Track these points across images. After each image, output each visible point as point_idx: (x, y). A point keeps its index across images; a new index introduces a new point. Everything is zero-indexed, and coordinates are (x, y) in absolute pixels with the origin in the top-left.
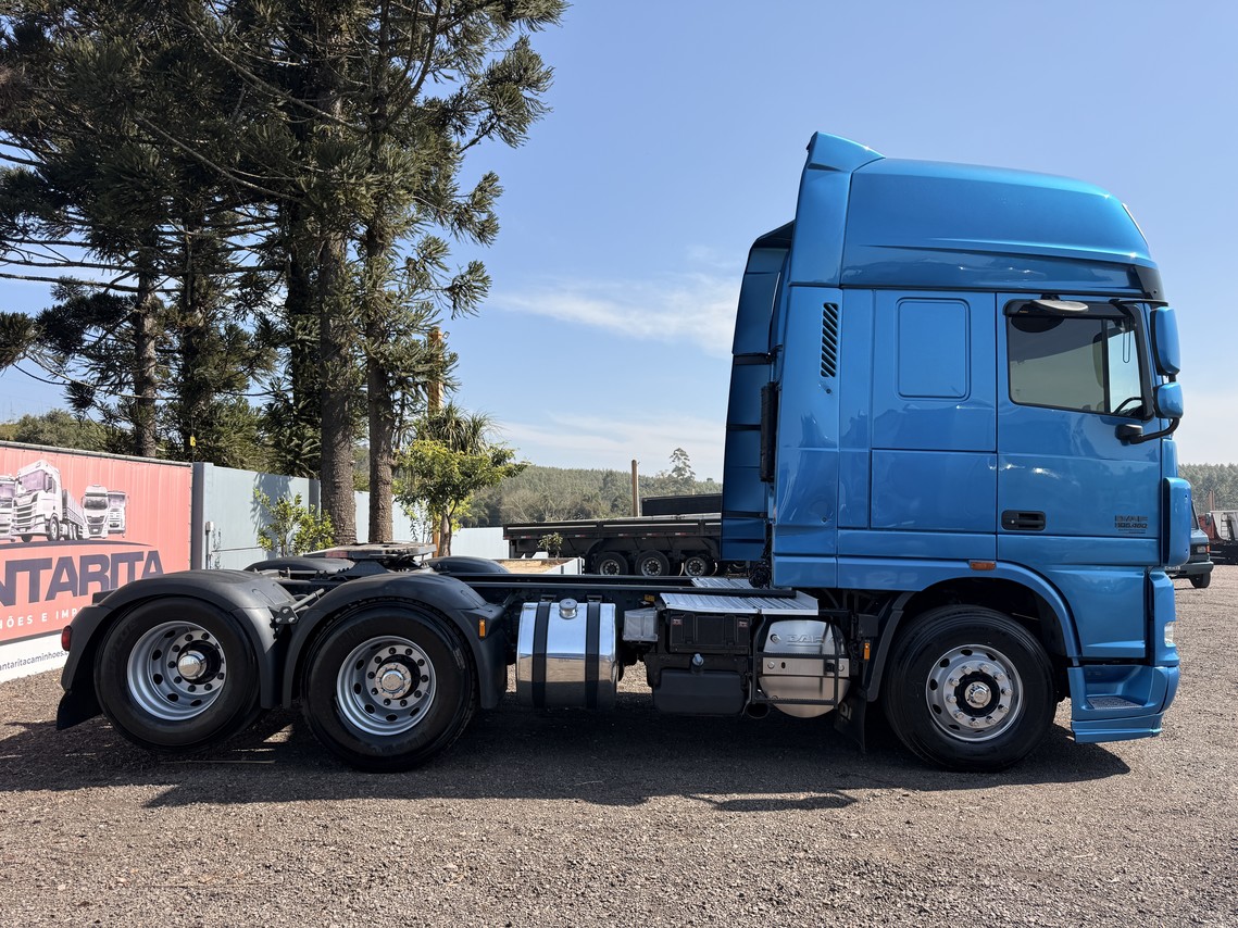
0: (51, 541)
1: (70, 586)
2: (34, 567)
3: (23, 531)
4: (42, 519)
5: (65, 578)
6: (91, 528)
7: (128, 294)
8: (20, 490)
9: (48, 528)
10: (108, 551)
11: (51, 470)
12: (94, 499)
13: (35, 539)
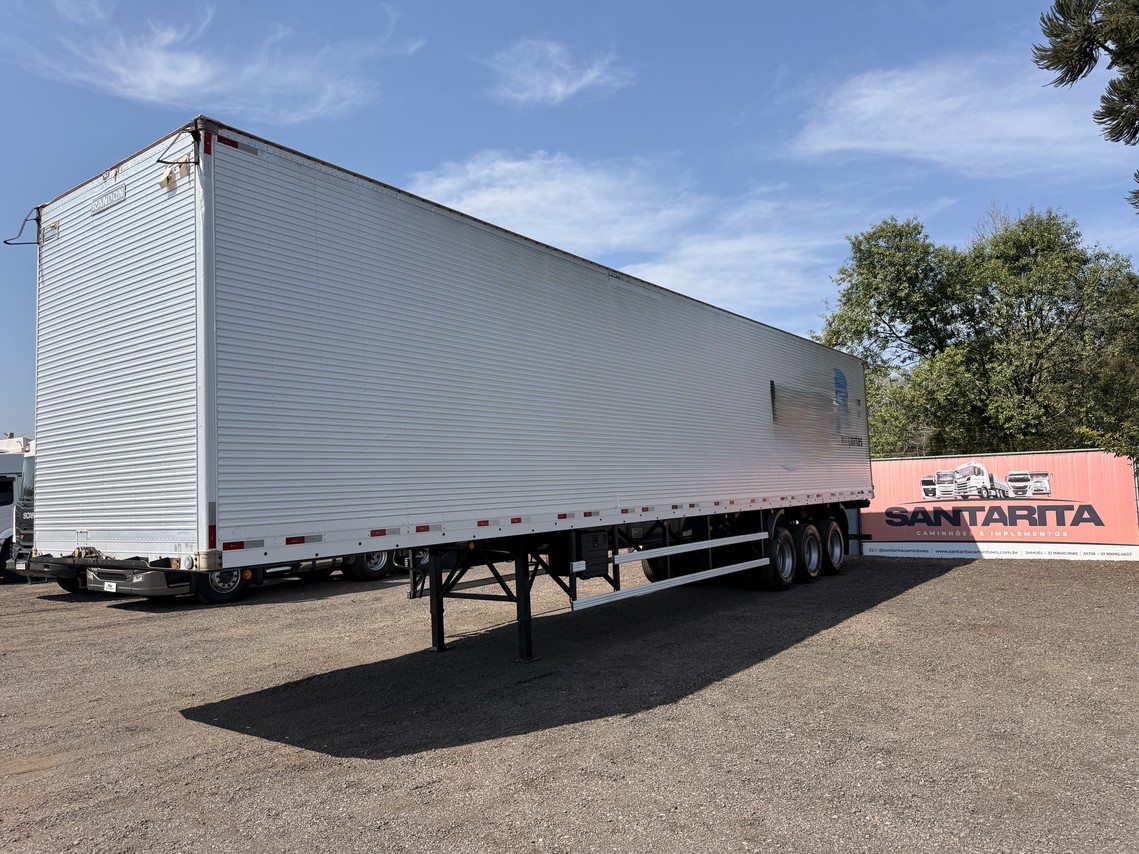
0: (982, 498)
1: (1003, 520)
2: (973, 511)
3: (963, 494)
4: (975, 488)
5: (996, 516)
6: (1016, 493)
8: (957, 476)
9: (978, 492)
10: (1035, 504)
11: (978, 465)
12: (1017, 476)
13: (969, 497)
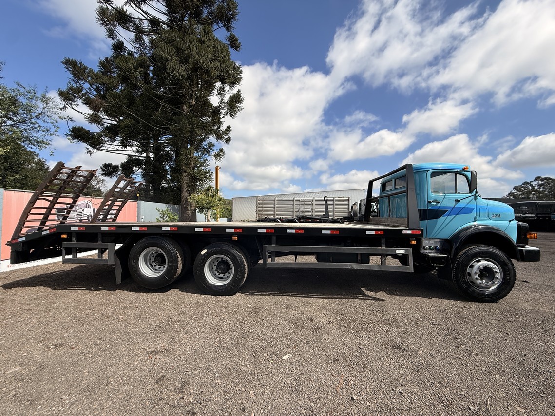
3: (79, 219)
4: (86, 215)
7: (143, 158)
8: (78, 208)
9: (88, 218)
11: (88, 203)
13: (83, 221)
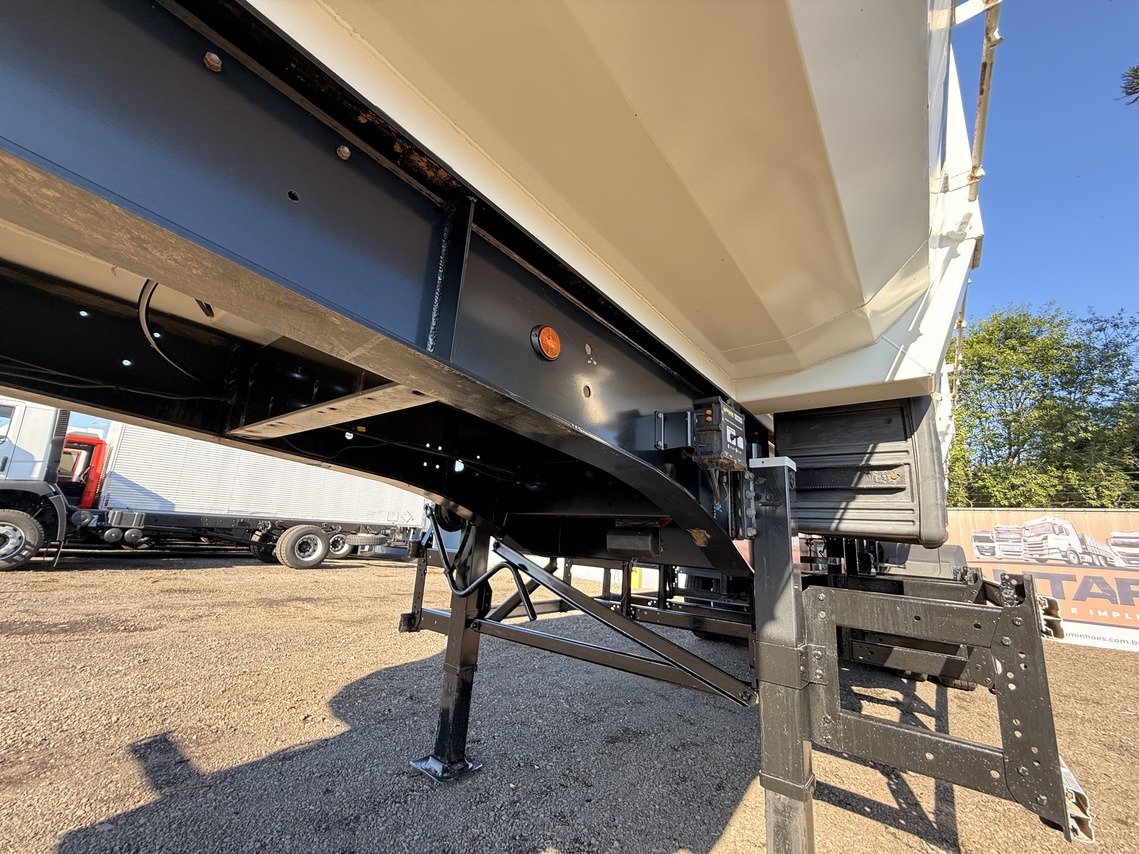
0: (1070, 564)
1: (1107, 596)
2: (1055, 578)
3: (1038, 556)
4: (1057, 551)
5: (1096, 589)
9: (1063, 556)
11: (1059, 522)
12: (1126, 540)
13: (1049, 562)
